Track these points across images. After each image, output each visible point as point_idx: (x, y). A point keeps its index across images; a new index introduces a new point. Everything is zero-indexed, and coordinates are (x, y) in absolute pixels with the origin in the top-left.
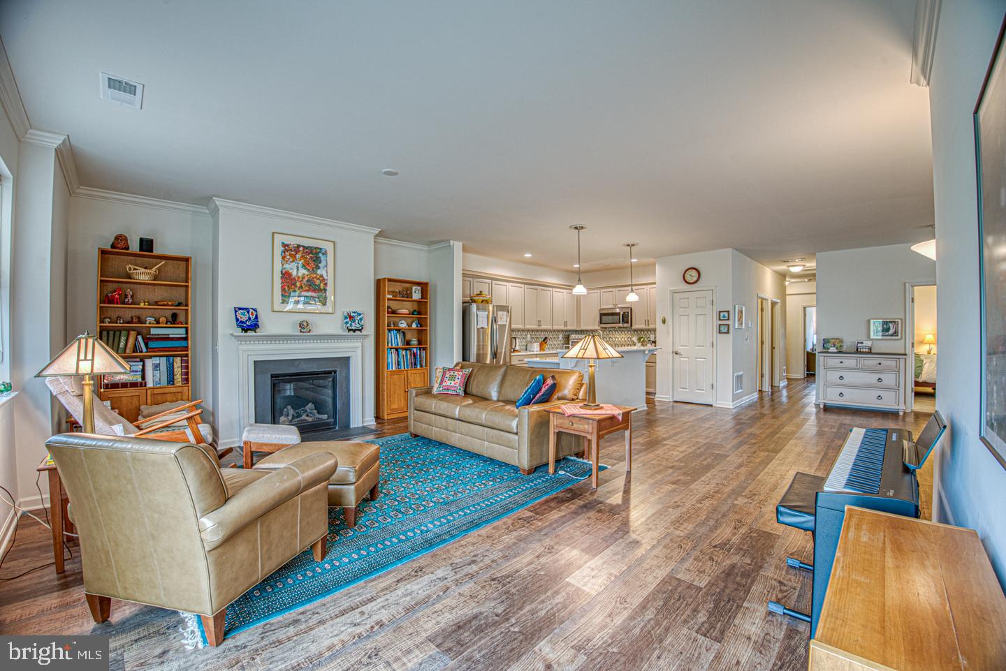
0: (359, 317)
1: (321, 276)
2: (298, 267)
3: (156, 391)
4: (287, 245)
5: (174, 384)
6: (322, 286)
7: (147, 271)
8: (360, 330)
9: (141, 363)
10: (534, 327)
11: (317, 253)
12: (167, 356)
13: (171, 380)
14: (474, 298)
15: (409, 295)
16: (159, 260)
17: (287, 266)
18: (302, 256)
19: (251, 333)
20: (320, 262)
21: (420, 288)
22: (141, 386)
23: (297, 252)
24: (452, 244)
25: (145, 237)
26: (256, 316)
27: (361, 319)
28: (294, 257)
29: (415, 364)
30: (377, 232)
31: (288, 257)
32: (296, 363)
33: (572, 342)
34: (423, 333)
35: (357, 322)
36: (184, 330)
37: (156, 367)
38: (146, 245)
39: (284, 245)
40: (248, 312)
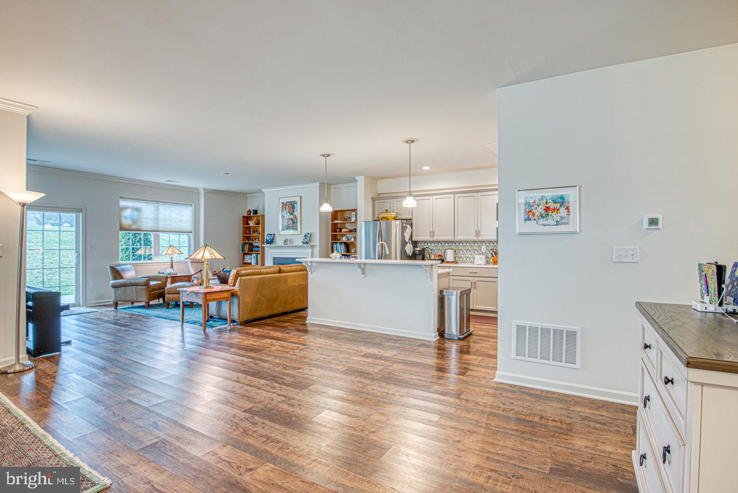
0: (308, 236)
1: (295, 215)
7: (251, 222)
8: (307, 243)
9: (251, 256)
11: (294, 204)
12: (256, 253)
13: (257, 264)
14: (379, 216)
15: (350, 219)
18: (288, 207)
19: (269, 245)
20: (295, 208)
22: (251, 264)
23: (286, 205)
24: (357, 179)
25: (256, 209)
26: (273, 237)
28: (285, 208)
30: (319, 184)
35: (308, 238)
37: (254, 257)
38: (256, 212)
39: (283, 203)
40: (270, 236)
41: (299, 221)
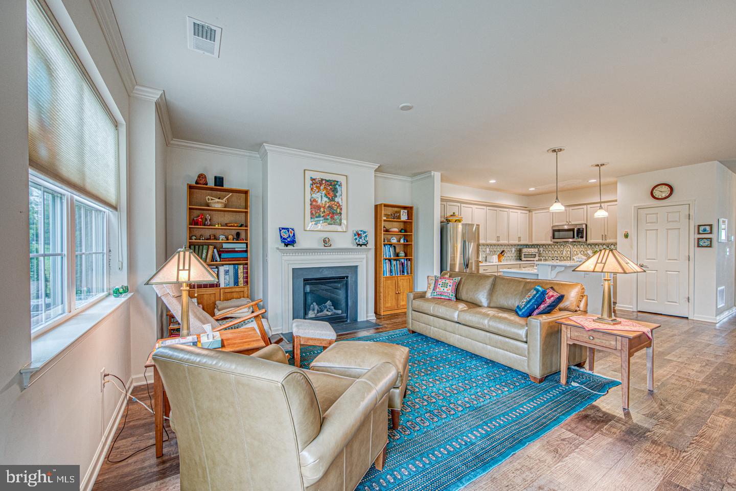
0: (365, 234)
1: (338, 203)
2: (322, 196)
3: (227, 291)
4: (314, 179)
5: (238, 285)
6: (338, 210)
7: (220, 200)
8: (366, 245)
9: (217, 270)
10: (494, 242)
11: (335, 185)
12: (233, 264)
13: (236, 283)
14: (449, 218)
15: (399, 217)
16: (227, 193)
17: (314, 195)
18: (325, 188)
19: (290, 247)
20: (337, 192)
21: (406, 211)
22: (217, 287)
23: (321, 185)
24: (432, 174)
25: (218, 175)
26: (294, 234)
27: (366, 236)
28: (319, 188)
29: (403, 272)
30: (377, 167)
31: (315, 189)
32: (321, 270)
33: (524, 255)
34: (408, 247)
35: (363, 238)
36: (245, 244)
37: (227, 272)
38: (219, 181)
39: (313, 179)
40: (288, 231)
41: (344, 212)
